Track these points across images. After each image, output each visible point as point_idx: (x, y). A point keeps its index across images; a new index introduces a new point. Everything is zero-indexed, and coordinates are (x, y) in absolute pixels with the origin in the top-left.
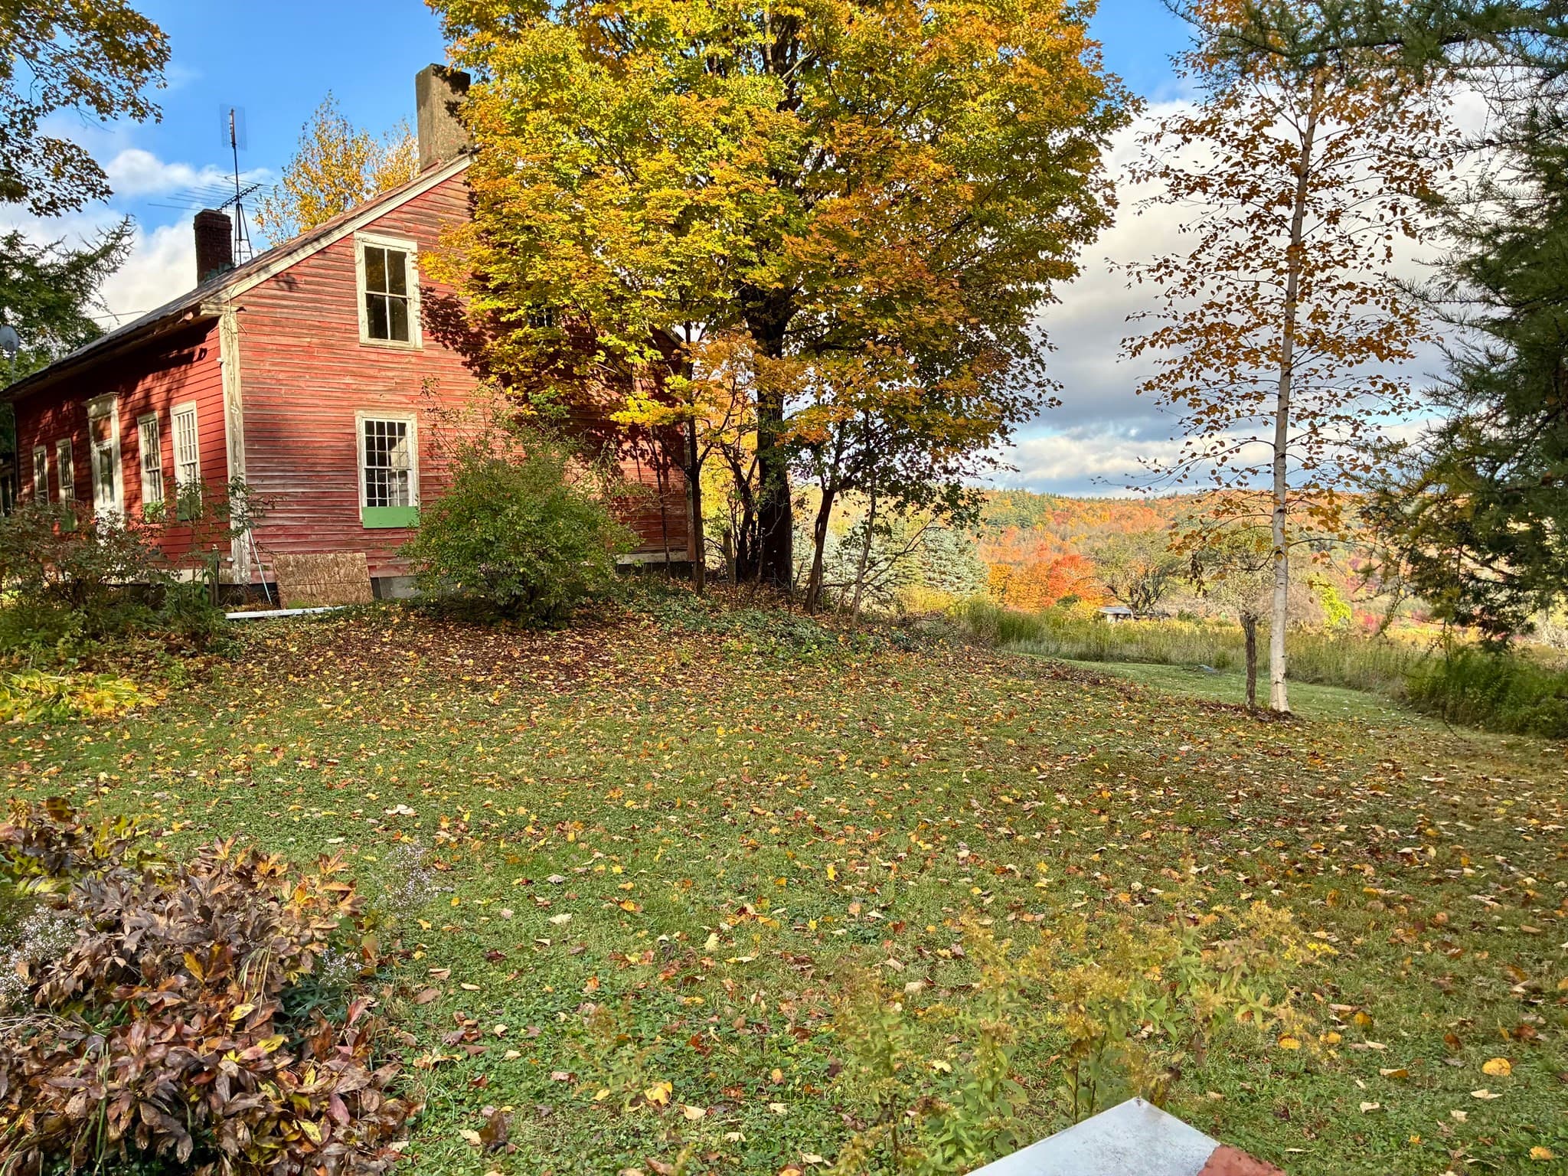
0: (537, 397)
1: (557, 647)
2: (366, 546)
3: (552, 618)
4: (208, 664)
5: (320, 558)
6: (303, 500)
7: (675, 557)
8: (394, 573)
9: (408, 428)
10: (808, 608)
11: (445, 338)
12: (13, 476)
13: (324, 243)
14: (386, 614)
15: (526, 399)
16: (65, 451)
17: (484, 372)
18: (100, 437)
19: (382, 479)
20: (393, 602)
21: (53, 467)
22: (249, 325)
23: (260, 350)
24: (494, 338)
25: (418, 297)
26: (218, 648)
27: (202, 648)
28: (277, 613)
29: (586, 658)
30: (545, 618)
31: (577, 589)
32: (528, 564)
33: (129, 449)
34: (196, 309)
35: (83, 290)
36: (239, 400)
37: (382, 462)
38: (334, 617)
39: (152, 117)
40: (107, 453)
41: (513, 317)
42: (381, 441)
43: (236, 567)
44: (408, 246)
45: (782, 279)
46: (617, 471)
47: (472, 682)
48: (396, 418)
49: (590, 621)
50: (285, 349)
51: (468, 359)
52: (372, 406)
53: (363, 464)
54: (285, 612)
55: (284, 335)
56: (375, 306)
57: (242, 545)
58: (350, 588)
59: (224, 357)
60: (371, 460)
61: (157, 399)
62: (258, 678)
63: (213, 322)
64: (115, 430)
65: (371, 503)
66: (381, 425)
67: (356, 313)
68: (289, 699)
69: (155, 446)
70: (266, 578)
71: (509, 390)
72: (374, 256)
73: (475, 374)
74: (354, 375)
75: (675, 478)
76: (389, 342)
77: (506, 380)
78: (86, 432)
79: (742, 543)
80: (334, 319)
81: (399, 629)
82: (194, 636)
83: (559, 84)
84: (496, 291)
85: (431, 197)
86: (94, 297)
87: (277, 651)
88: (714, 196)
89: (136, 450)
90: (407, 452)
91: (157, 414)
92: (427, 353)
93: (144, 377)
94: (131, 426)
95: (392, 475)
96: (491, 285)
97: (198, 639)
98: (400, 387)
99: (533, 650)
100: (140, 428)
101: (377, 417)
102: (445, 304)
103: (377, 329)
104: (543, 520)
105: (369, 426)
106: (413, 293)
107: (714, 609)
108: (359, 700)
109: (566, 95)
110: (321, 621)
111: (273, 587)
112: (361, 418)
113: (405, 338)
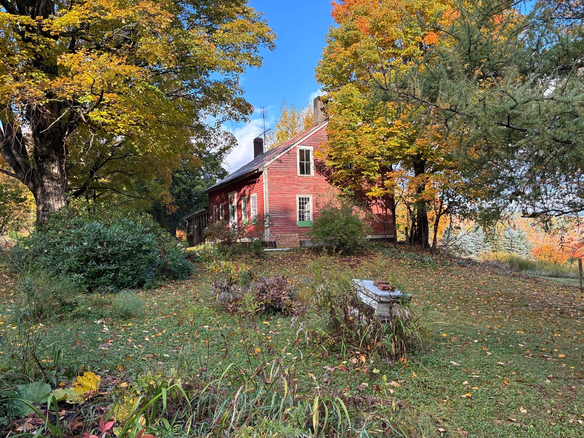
0: (345, 190)
1: (349, 260)
2: (299, 232)
3: (348, 252)
4: (261, 261)
5: (286, 235)
6: (282, 219)
7: (388, 236)
8: (306, 240)
9: (310, 199)
10: (431, 253)
11: (320, 172)
12: (207, 214)
13: (289, 150)
14: (303, 250)
15: (342, 190)
16: (222, 206)
17: (331, 182)
18: (231, 203)
19: (303, 213)
20: (305, 247)
21: (219, 211)
22: (270, 173)
23: (273, 179)
24: (333, 172)
25: (313, 162)
26: (263, 257)
27: (259, 257)
28: (276, 249)
29: (357, 264)
30: (346, 253)
31: (355, 244)
32: (341, 236)
33: (239, 206)
34: (258, 170)
35: (221, 159)
36: (267, 193)
37: (303, 208)
38: (290, 251)
39: (248, 121)
40: (233, 207)
41: (339, 167)
42: (303, 202)
43: (266, 237)
44: (311, 148)
45: (417, 152)
46: (370, 210)
47: (325, 268)
48: (307, 196)
49: (360, 254)
50: (279, 179)
51: (326, 178)
52: (300, 194)
53: (298, 209)
54: (278, 249)
55: (278, 175)
56: (302, 165)
57: (267, 231)
58: (294, 243)
59: (264, 182)
60: (300, 208)
61: (247, 193)
62: (272, 264)
63: (261, 172)
64: (236, 200)
65: (300, 220)
66: (303, 198)
67: (297, 168)
68: (280, 269)
69: (246, 206)
70: (273, 240)
71: (338, 187)
72: (301, 151)
73: (329, 183)
74: (296, 184)
75: (389, 211)
76: (305, 175)
77: (337, 184)
78: (229, 201)
79: (412, 232)
80: (291, 170)
81: (307, 254)
82: (257, 254)
83: (350, 101)
84: (334, 160)
85: (317, 134)
86: (224, 161)
87: (276, 258)
88: (394, 130)
89: (241, 206)
90: (310, 206)
91: (247, 197)
92: (315, 178)
93: (244, 187)
94: (239, 200)
95: (306, 212)
96: (332, 158)
97: (258, 255)
98: (308, 188)
99: (342, 260)
100: (242, 201)
101: (301, 196)
102: (320, 163)
103: (302, 172)
104: (345, 224)
105: (300, 198)
106: (312, 161)
107: (399, 252)
108: (297, 270)
109: (352, 104)
110: (287, 252)
111: (275, 243)
112: (298, 197)
113: (310, 174)
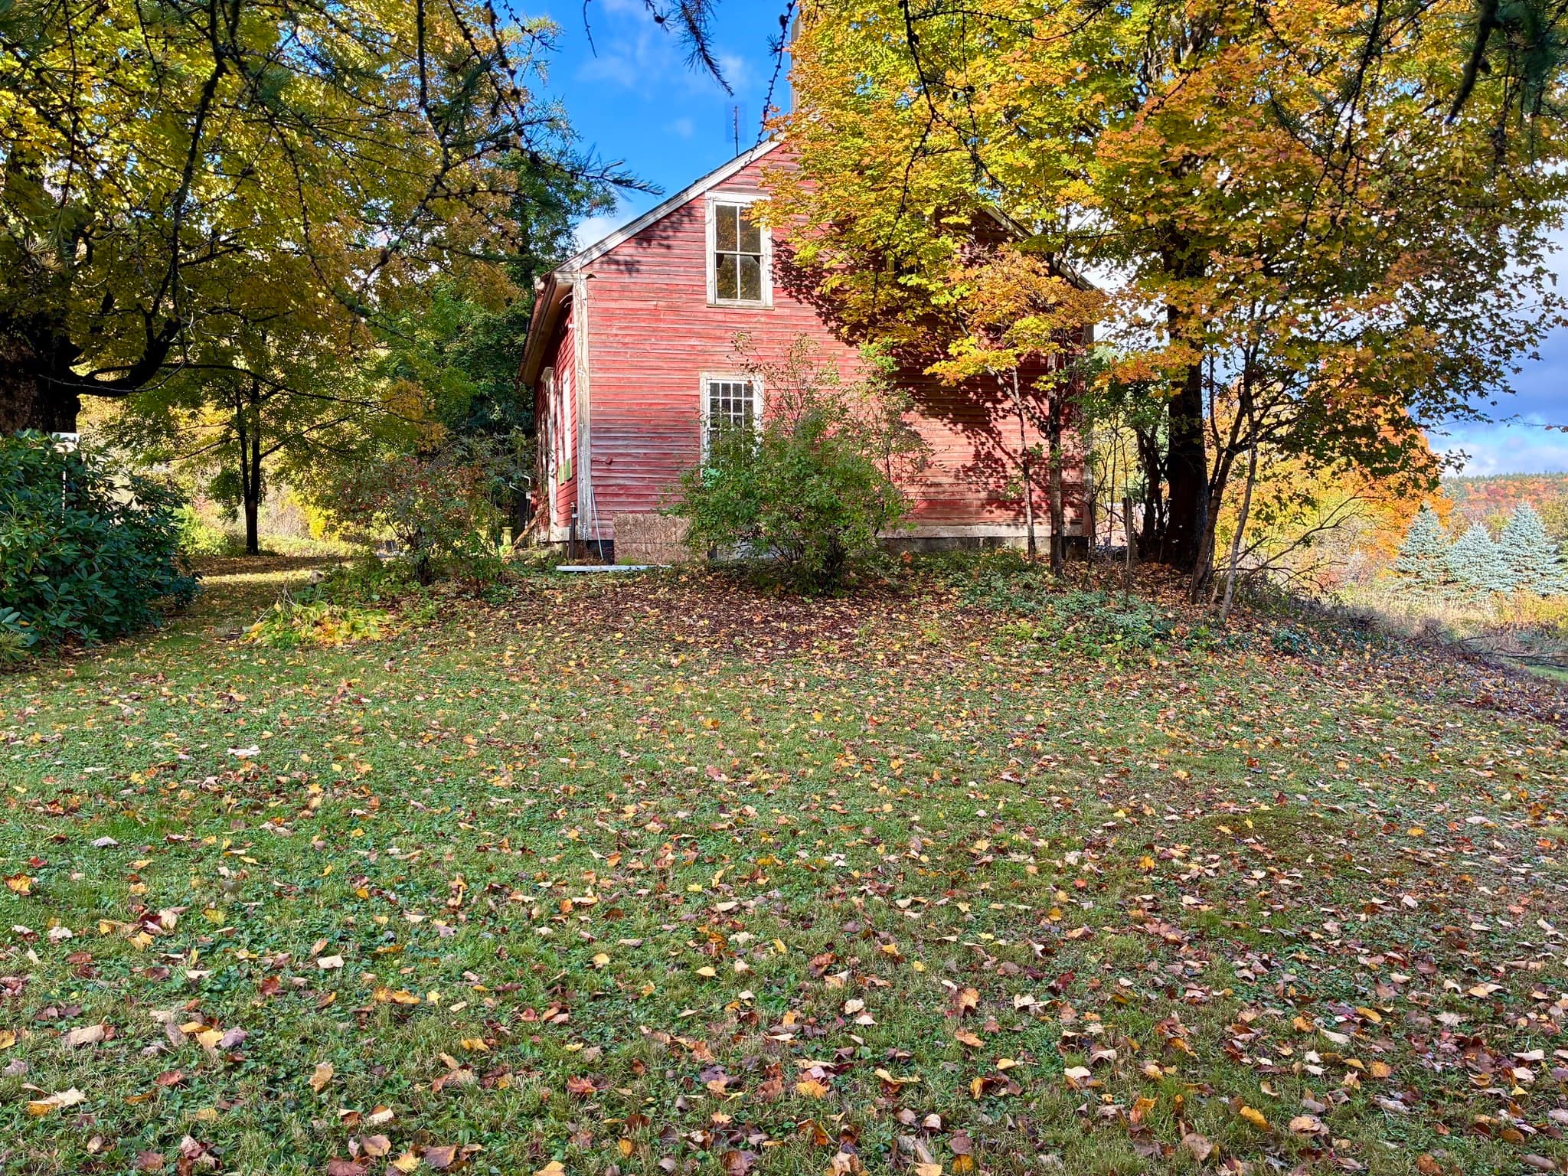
5: (658, 517)
6: (645, 460)
9: (755, 390)
11: (799, 291)
13: (673, 207)
22: (598, 291)
23: (608, 316)
25: (772, 252)
28: (611, 568)
36: (586, 365)
42: (726, 403)
43: (579, 523)
48: (743, 380)
50: (633, 314)
52: (718, 367)
53: (707, 424)
54: (618, 568)
55: (632, 299)
56: (725, 266)
57: (584, 503)
59: (575, 323)
60: (715, 422)
63: (570, 290)
66: (726, 387)
67: (704, 274)
70: (604, 535)
72: (725, 215)
73: (831, 330)
74: (700, 336)
76: (739, 302)
80: (682, 281)
90: (754, 414)
91: (560, 385)
92: (778, 311)
98: (748, 347)
101: (721, 379)
103: (726, 289)
105: (714, 388)
106: (766, 248)
111: (610, 544)
112: (705, 380)
113: (757, 296)
